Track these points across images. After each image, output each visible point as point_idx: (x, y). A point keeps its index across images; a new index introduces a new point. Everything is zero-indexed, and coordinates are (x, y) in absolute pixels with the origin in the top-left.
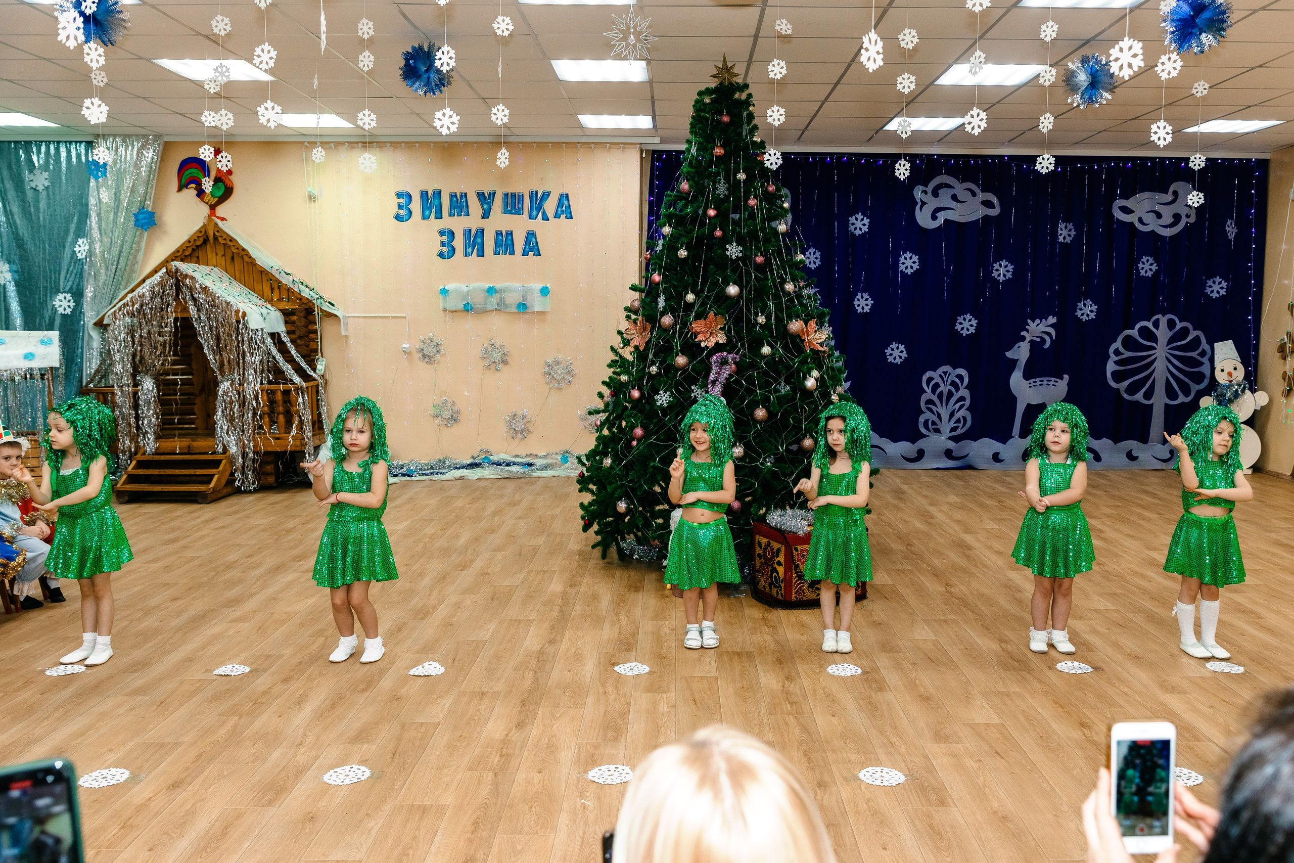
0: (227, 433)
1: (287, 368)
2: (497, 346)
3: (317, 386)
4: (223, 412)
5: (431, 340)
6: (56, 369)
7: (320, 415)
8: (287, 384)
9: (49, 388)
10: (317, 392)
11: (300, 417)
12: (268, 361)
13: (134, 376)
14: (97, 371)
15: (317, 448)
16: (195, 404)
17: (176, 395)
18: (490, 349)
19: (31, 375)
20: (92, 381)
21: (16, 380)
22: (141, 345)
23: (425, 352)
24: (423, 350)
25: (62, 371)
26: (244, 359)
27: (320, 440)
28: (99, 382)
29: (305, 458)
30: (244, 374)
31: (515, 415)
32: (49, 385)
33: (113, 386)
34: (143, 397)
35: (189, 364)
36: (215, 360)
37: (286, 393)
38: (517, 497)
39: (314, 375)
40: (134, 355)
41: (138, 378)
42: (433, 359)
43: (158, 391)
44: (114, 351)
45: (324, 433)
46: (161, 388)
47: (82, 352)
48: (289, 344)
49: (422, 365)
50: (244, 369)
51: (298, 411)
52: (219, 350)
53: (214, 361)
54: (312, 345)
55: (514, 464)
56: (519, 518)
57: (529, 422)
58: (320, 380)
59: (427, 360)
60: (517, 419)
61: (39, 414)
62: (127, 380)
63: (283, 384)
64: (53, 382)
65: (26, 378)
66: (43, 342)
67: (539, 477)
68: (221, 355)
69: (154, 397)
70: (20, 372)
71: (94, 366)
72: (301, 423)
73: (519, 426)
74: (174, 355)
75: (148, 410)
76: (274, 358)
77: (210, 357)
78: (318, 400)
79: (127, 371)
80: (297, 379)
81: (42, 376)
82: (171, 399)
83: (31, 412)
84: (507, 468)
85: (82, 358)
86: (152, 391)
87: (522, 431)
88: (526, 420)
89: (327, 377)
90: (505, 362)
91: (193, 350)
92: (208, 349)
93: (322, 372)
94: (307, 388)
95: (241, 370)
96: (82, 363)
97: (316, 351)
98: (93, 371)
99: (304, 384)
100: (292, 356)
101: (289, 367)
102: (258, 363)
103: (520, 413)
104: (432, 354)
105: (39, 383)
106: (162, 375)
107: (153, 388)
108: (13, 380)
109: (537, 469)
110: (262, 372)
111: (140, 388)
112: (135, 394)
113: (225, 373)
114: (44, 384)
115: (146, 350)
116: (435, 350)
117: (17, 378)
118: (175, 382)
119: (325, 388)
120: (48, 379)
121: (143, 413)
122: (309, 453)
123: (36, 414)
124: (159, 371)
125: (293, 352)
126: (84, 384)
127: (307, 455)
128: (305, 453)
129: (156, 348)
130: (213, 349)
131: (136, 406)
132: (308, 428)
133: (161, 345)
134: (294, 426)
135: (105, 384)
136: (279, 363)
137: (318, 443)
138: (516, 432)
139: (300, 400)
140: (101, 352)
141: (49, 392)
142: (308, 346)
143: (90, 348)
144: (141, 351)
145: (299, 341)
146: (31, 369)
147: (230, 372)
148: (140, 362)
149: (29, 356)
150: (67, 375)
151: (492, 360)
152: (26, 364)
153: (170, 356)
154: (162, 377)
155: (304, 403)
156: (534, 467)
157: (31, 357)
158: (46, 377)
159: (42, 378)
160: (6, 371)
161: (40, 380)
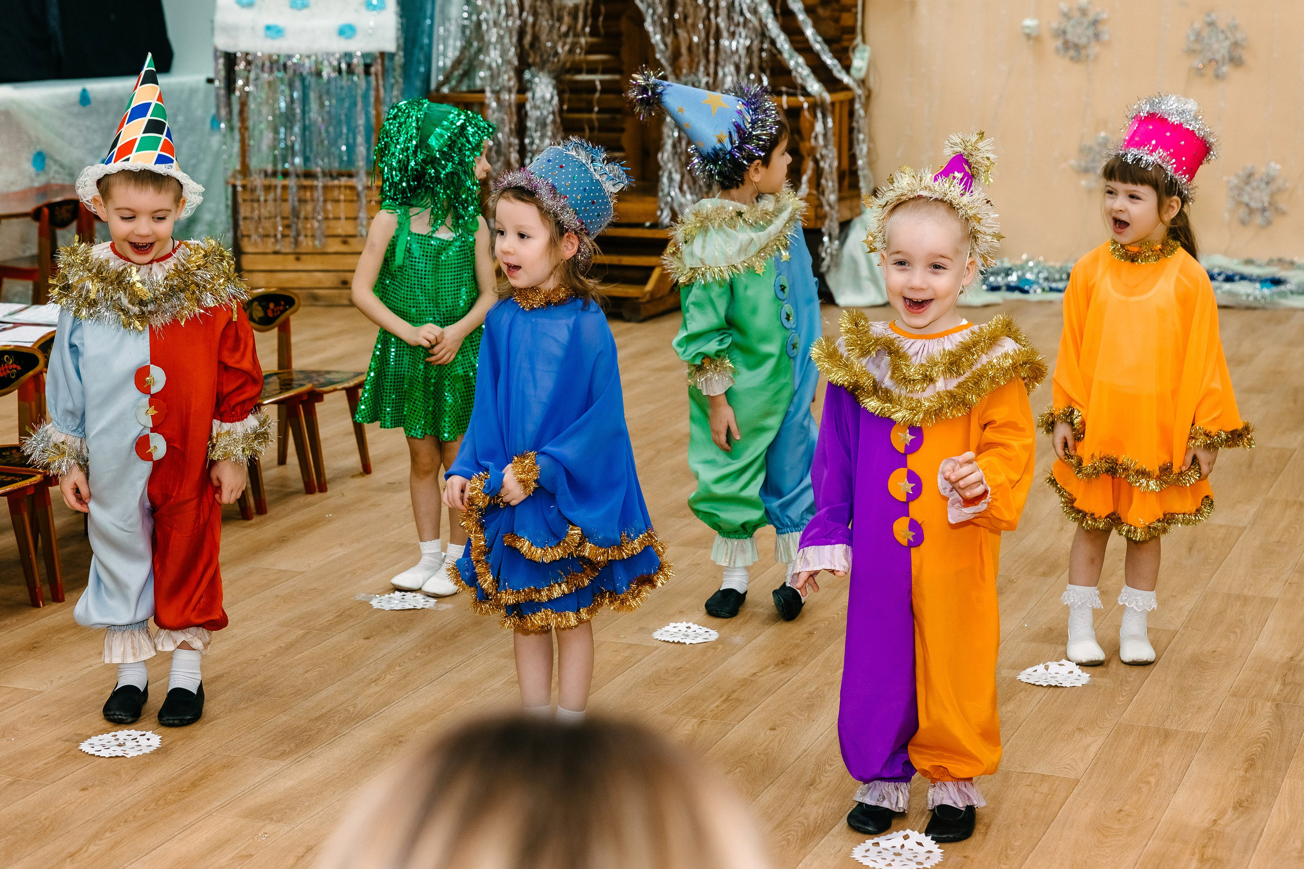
0: (681, 189)
1: (797, 63)
2: (1222, 24)
3: (852, 102)
4: (674, 146)
5: (1083, 12)
6: (392, 56)
7: (853, 158)
8: (795, 95)
9: (377, 90)
10: (852, 113)
11: (816, 162)
12: (761, 50)
13: (519, 73)
14: (457, 62)
15: (845, 226)
16: (622, 130)
17: (591, 111)
18: (1205, 33)
19: (349, 65)
20: (447, 80)
21: (325, 75)
22: (535, 14)
23: (1069, 37)
24: (1064, 32)
25: (399, 59)
26: (717, 43)
27: (851, 209)
28: (460, 81)
29: (822, 243)
30: (716, 73)
31: (1250, 175)
32: (378, 85)
33: (482, 91)
34: (533, 114)
35: (616, 53)
36: (665, 44)
37: (794, 113)
38: (1246, 347)
39: (846, 79)
40: (521, 33)
41: (527, 75)
42: (1083, 52)
43: (561, 102)
44: (488, 25)
45: (859, 196)
46: (566, 96)
47: (431, 26)
48: (801, 17)
49: (1060, 64)
50: (717, 64)
51: (813, 150)
52: (671, 28)
53: (662, 47)
54: (846, 20)
55: (1243, 278)
56: (1251, 390)
57: (1280, 190)
58: (859, 92)
59: (1072, 53)
60: (1255, 184)
61: (360, 139)
62: (509, 79)
63: (789, 94)
64: (383, 79)
65: (340, 71)
66: (369, 5)
67: (1295, 310)
68: (676, 35)
69: (553, 113)
70: (332, 59)
71: (452, 54)
72: (818, 173)
73: (1260, 197)
74: (592, 34)
75: (543, 137)
76: (773, 42)
77: (656, 38)
78: (851, 130)
79: (509, 62)
80: (815, 87)
81: (367, 67)
82: (580, 120)
83: (347, 134)
84: (1227, 286)
85: (430, 37)
86: (550, 101)
87: (1264, 210)
88: (1273, 187)
89: (872, 83)
90: (1236, 61)
91: (624, 25)
92: (654, 23)
93: (862, 74)
94: (833, 104)
95: (712, 66)
96: (430, 45)
97: (852, 31)
98: (449, 63)
99: (827, 97)
100: (806, 41)
101: (801, 60)
102: (742, 52)
103: (1261, 170)
104: (1084, 41)
105: (360, 82)
106: (568, 71)
107: (552, 98)
108: (319, 74)
109: (1292, 292)
110: (750, 69)
111: (529, 95)
112: (521, 106)
113: (681, 71)
114: (368, 83)
115: (544, 23)
116: (1090, 32)
117: (326, 71)
118: (590, 87)
119: (866, 106)
120: (376, 75)
121: (532, 143)
122: (830, 236)
123: (355, 139)
124: (565, 63)
125: (809, 32)
126: (433, 86)
127: (826, 239)
128: (822, 235)
129: (560, 19)
130: (662, 24)
131: (521, 130)
132: (830, 184)
133: (570, 14)
134: (805, 179)
135: (469, 86)
136: (780, 52)
137: (847, 215)
138: (1251, 211)
139: (819, 127)
140: (464, 27)
141: (377, 99)
142: (837, 20)
143: (446, 19)
144: (534, 25)
145: (821, 11)
146: (348, 56)
147: (691, 67)
148: (532, 45)
149: (346, 31)
150: (406, 68)
151: (1209, 55)
152: (340, 46)
153: (584, 35)
154: (568, 77)
155: (825, 135)
156: (1282, 288)
157: (349, 33)
158: (373, 70)
159: (367, 72)
160: (309, 57)
161: (362, 76)
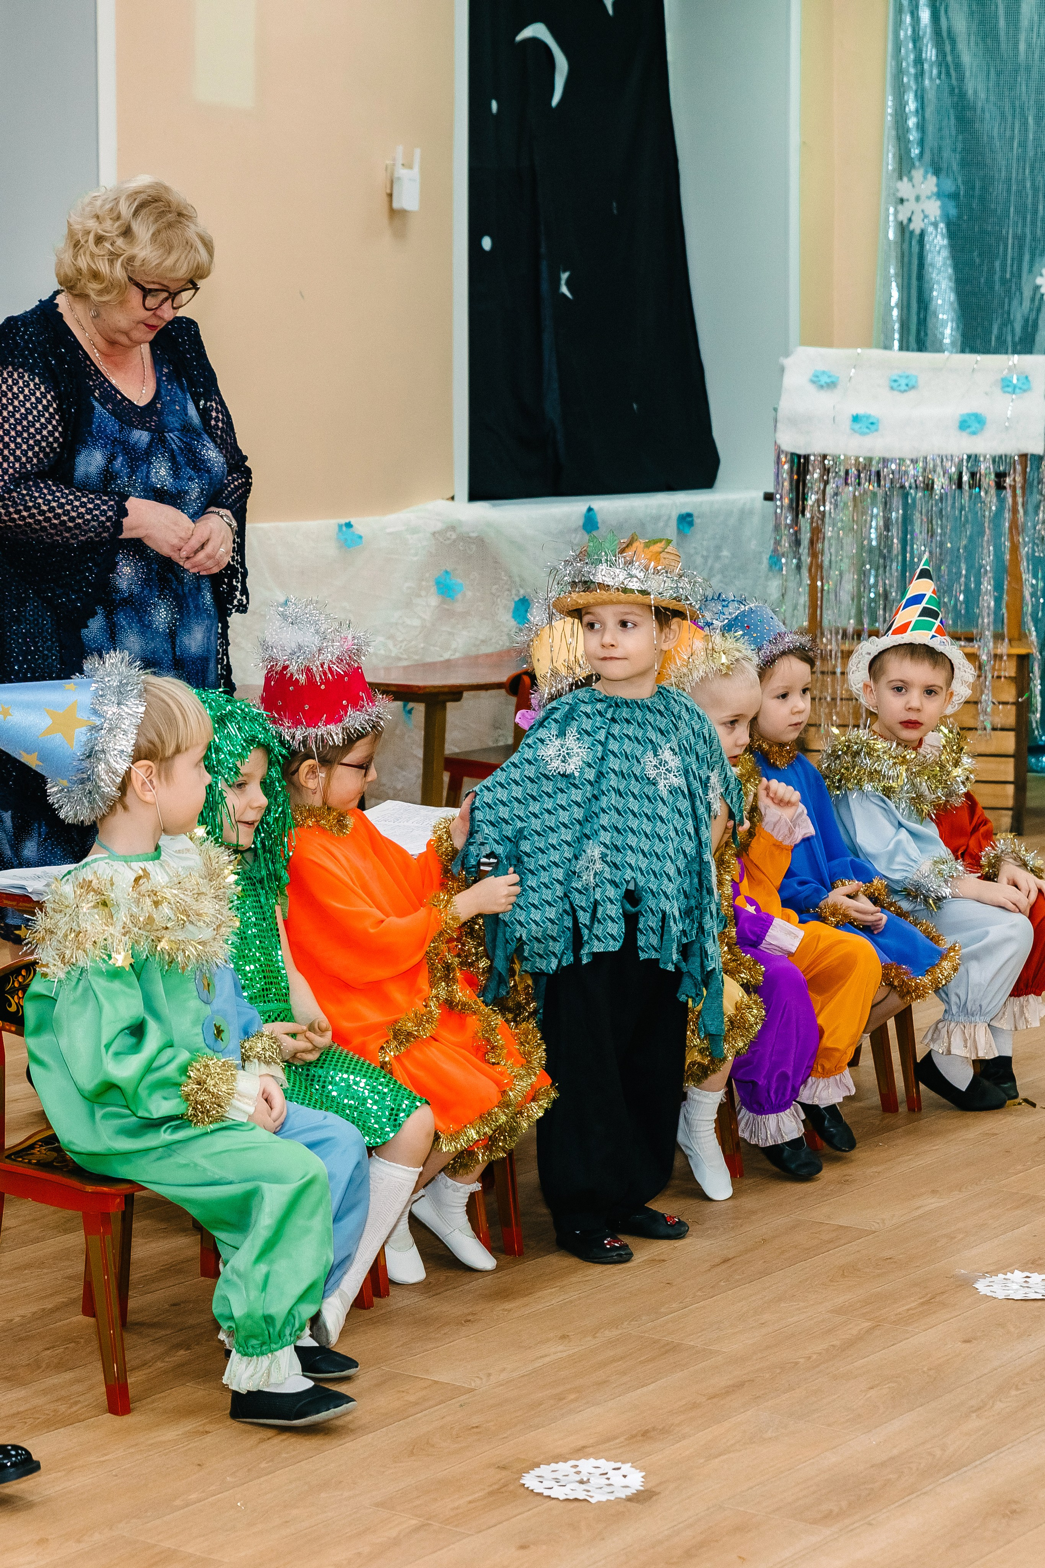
6: (1038, 459)
9: (1015, 511)
19: (973, 475)
21: (938, 486)
32: (1015, 503)
61: (987, 586)
64: (1024, 494)
65: (960, 485)
66: (1006, 385)
70: (949, 465)
81: (1000, 476)
105: (990, 498)
108: (929, 487)
114: (1001, 501)
117: (940, 483)
120: (1014, 488)
123: (978, 583)
141: (1014, 522)
146: (975, 458)
149: (971, 423)
152: (963, 445)
157: (975, 426)
158: (1008, 481)
159: (1000, 486)
160: (914, 461)
161: (993, 491)
